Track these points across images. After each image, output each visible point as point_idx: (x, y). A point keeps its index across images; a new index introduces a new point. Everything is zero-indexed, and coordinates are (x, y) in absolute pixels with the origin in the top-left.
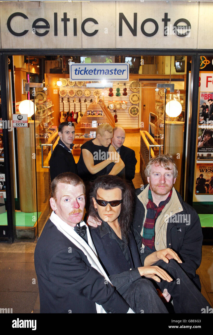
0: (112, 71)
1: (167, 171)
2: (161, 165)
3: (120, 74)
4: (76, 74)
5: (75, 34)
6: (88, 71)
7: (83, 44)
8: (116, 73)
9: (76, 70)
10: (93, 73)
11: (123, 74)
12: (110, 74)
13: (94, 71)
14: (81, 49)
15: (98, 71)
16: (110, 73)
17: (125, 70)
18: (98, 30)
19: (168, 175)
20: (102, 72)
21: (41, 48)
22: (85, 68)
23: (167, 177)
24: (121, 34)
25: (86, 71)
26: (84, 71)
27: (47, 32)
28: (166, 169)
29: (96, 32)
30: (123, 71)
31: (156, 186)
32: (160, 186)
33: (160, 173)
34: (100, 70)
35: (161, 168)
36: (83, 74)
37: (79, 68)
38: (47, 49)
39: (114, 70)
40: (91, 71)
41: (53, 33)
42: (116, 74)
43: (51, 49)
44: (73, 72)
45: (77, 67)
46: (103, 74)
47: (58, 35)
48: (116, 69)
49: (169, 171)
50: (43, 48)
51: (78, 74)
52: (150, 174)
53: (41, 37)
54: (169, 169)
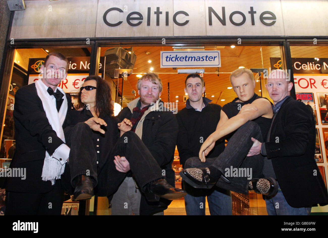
0: (203, 58)
1: (154, 85)
2: (149, 80)
3: (212, 60)
4: (167, 61)
5: (167, 24)
6: (179, 58)
7: (174, 32)
8: (207, 59)
9: (167, 57)
10: (184, 60)
11: (214, 60)
12: (201, 61)
13: (185, 58)
14: (172, 37)
15: (189, 58)
16: (201, 59)
17: (216, 57)
18: (189, 21)
19: (155, 89)
20: (193, 58)
21: (134, 36)
22: (176, 56)
23: (154, 90)
24: (211, 24)
25: (177, 58)
26: (175, 58)
27: (140, 23)
28: (153, 83)
29: (187, 22)
30: (215, 57)
31: (144, 96)
32: (148, 97)
33: (148, 86)
34: (191, 57)
35: (149, 82)
36: (174, 61)
37: (170, 55)
38: (139, 37)
39: (205, 57)
40: (182, 58)
41: (146, 24)
42: (207, 61)
43: (144, 37)
44: (164, 59)
45: (168, 55)
46: (194, 60)
47: (150, 25)
48: (207, 56)
49: (156, 85)
50: (135, 36)
51: (169, 61)
52: (140, 87)
53: (134, 27)
54: (155, 83)
